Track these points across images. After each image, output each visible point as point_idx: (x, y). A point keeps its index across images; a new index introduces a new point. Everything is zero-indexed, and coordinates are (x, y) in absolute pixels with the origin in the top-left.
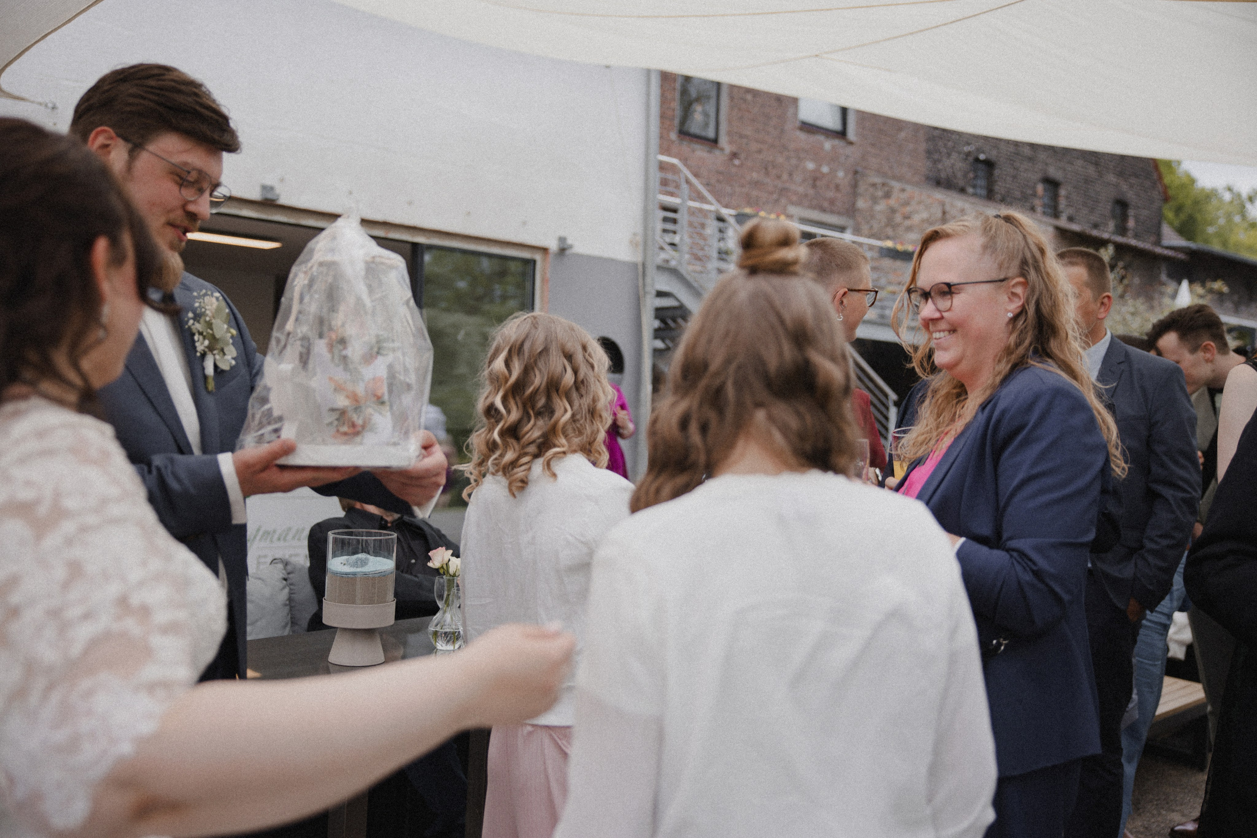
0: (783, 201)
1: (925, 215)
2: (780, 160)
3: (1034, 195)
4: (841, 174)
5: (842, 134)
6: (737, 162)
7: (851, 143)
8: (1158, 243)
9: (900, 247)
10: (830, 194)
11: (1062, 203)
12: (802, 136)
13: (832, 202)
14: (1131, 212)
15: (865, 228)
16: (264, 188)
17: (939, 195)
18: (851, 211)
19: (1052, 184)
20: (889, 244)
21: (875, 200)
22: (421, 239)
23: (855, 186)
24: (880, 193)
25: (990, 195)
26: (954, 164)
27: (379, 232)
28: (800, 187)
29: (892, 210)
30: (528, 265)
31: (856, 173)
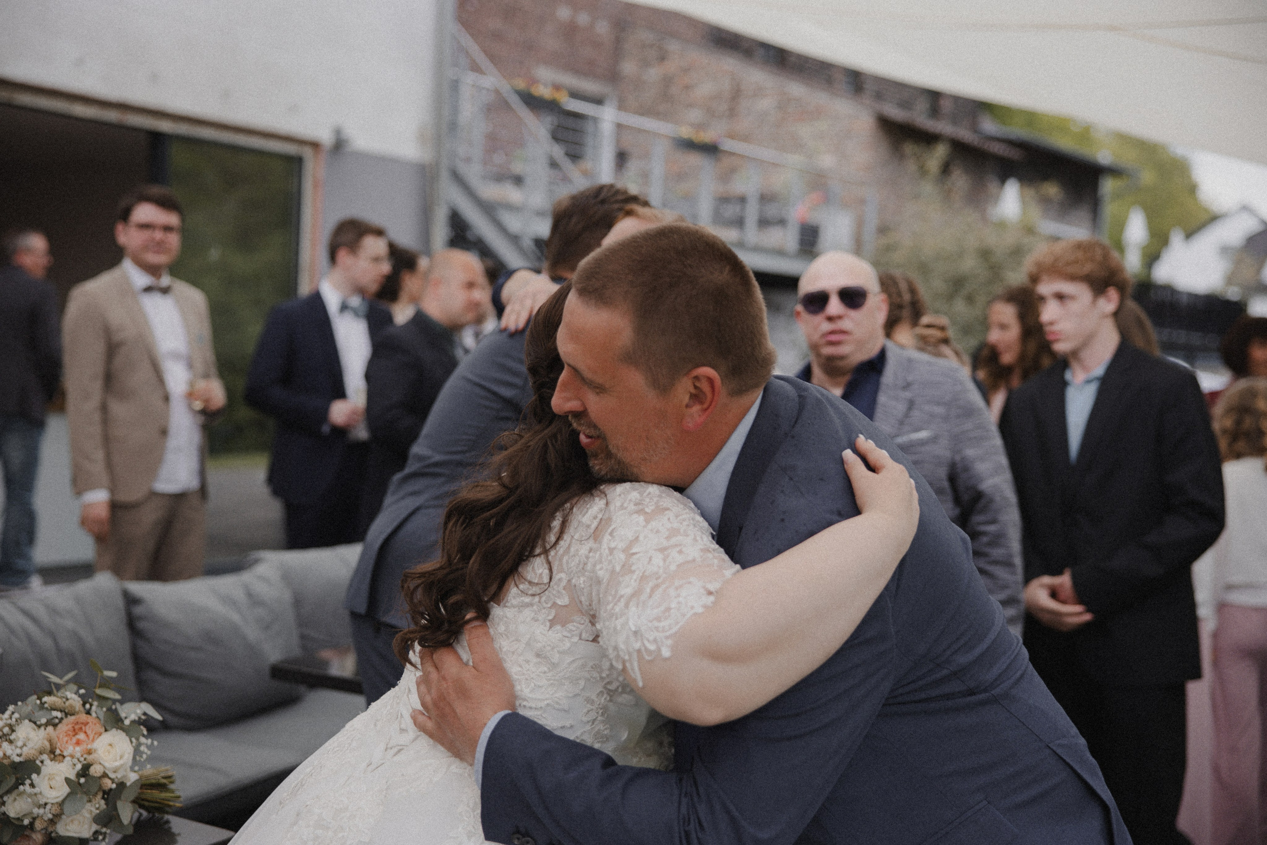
1: (710, 88)
2: (527, 4)
4: (603, 28)
8: (975, 129)
9: (698, 137)
10: (589, 52)
13: (591, 62)
15: (632, 102)
18: (613, 77)
20: (685, 132)
21: (645, 64)
22: (165, 126)
23: (618, 42)
24: (652, 55)
27: (112, 116)
28: (551, 43)
29: (667, 81)
30: (294, 164)
31: (621, 27)
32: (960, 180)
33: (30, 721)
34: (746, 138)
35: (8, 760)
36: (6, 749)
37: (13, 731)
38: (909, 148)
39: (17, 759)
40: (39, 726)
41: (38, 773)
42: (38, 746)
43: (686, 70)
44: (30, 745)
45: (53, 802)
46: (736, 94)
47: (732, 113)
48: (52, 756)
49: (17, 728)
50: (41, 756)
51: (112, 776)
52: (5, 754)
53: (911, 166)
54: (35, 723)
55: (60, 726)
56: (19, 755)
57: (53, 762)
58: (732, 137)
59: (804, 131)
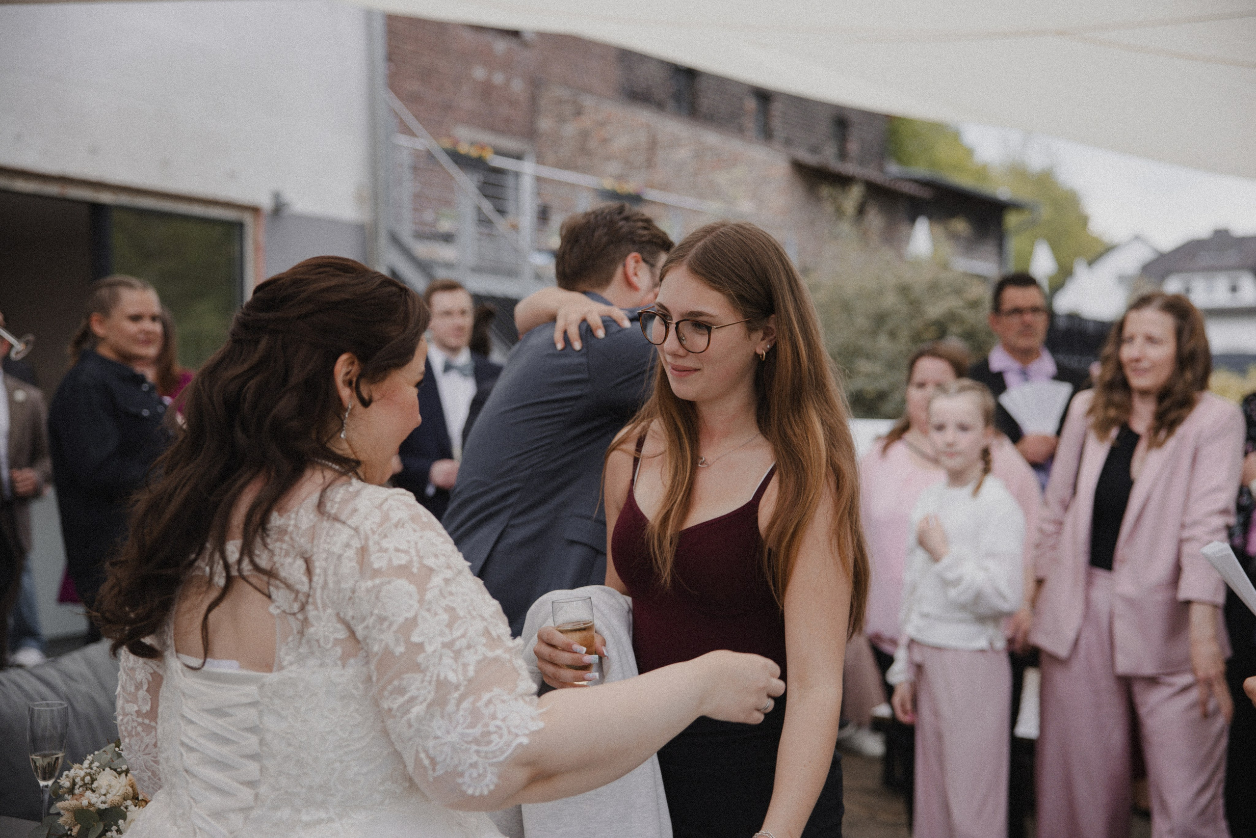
0: (448, 120)
1: (627, 140)
2: (443, 65)
3: (745, 112)
4: (518, 86)
5: (516, 33)
7: (526, 45)
8: (884, 171)
9: (620, 188)
10: (506, 110)
11: (776, 123)
13: (508, 120)
14: (853, 133)
15: (550, 156)
17: (644, 116)
18: (531, 134)
19: (764, 98)
21: (562, 119)
22: (106, 198)
23: (534, 100)
24: (567, 111)
25: (692, 111)
26: (650, 74)
27: (53, 190)
28: (467, 102)
29: (584, 135)
30: (235, 229)
31: (536, 84)
32: (875, 219)
33: (111, 768)
34: (664, 187)
35: (93, 808)
36: (90, 798)
37: (93, 780)
38: (825, 191)
39: (103, 807)
40: (120, 773)
41: (124, 818)
42: (122, 791)
43: (602, 124)
44: (113, 791)
46: (653, 145)
47: (650, 164)
48: (137, 801)
49: (98, 777)
50: (125, 802)
52: (89, 803)
53: (829, 206)
54: (115, 770)
56: (104, 803)
57: (137, 807)
58: (652, 187)
59: (721, 178)
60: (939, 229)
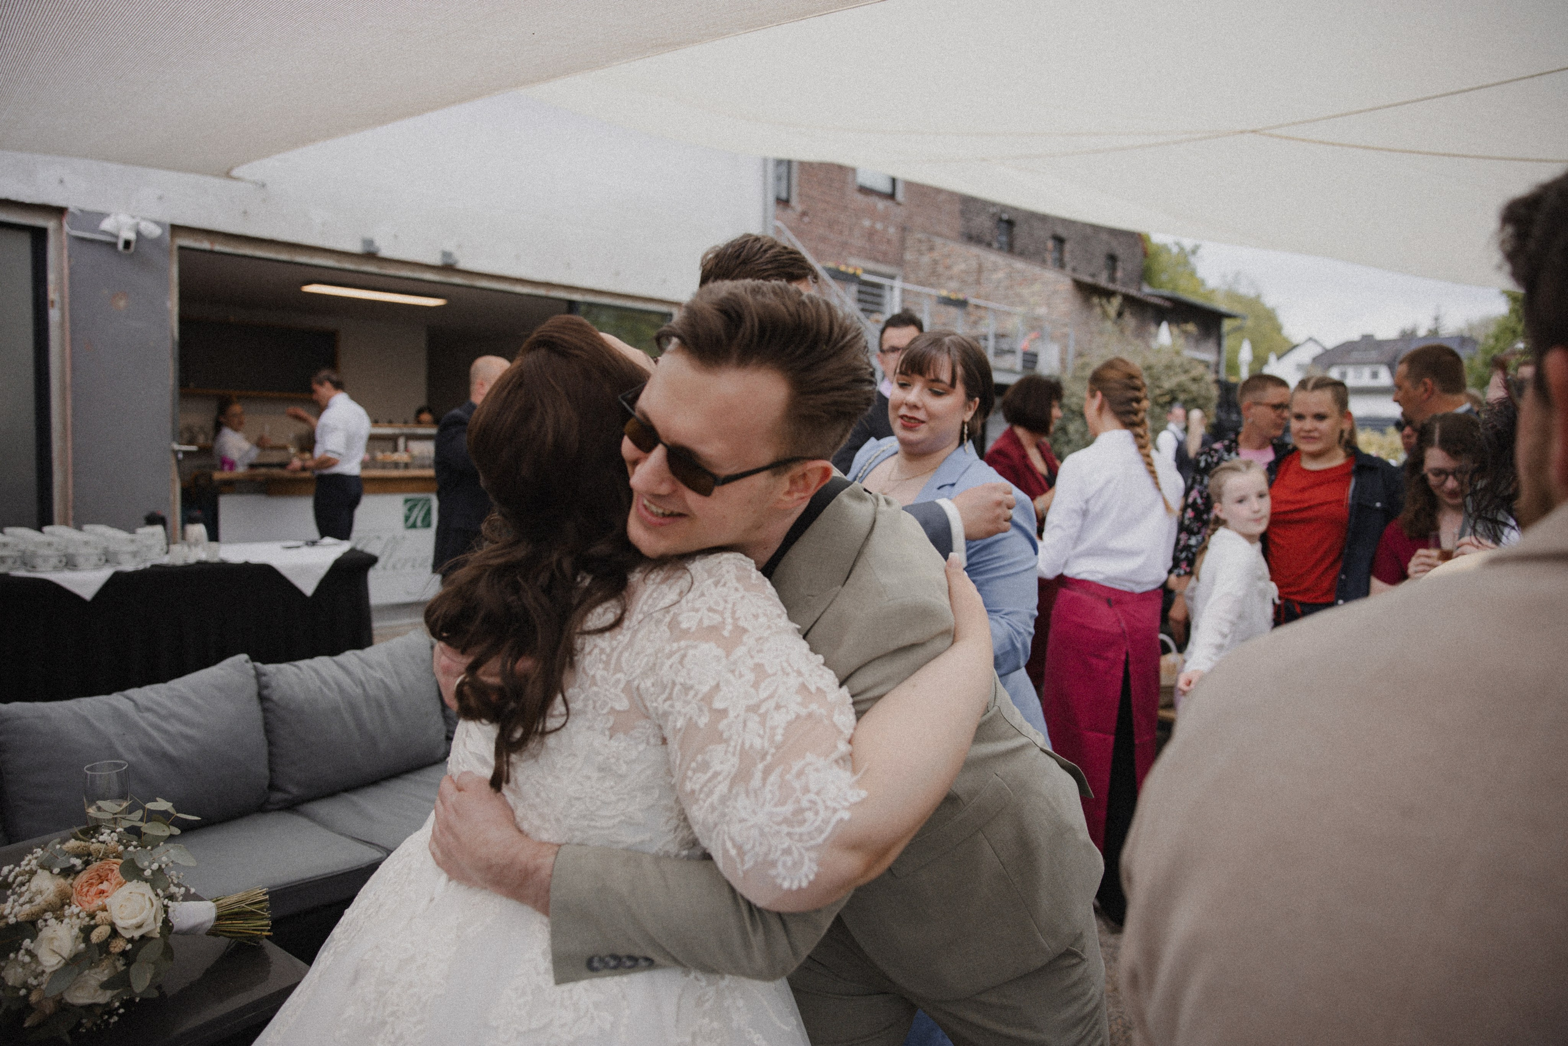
0: (844, 254)
1: (963, 266)
2: (842, 218)
3: (1046, 250)
4: (892, 230)
5: (892, 196)
6: (806, 219)
7: (899, 204)
8: (1139, 290)
9: (953, 296)
10: (884, 247)
11: (1067, 257)
12: (860, 198)
13: (885, 254)
14: (1120, 264)
15: (912, 276)
16: (446, 254)
17: (975, 250)
18: (900, 262)
19: (1060, 241)
20: (944, 293)
21: (921, 254)
22: (576, 297)
23: (903, 241)
24: (924, 247)
25: (1010, 248)
26: (983, 223)
27: (541, 292)
28: (858, 241)
29: (935, 262)
31: (904, 229)
32: (1130, 321)
33: (46, 869)
34: (987, 298)
36: (11, 905)
38: (1095, 300)
39: (12, 920)
41: (37, 936)
42: (48, 899)
43: (949, 256)
44: (39, 899)
45: (48, 970)
46: (980, 270)
47: (978, 282)
50: (44, 914)
51: (128, 936)
52: (4, 913)
53: (1098, 310)
54: (51, 872)
55: (81, 875)
56: (18, 914)
57: (57, 921)
58: (978, 296)
59: (1025, 291)
60: (1176, 330)
